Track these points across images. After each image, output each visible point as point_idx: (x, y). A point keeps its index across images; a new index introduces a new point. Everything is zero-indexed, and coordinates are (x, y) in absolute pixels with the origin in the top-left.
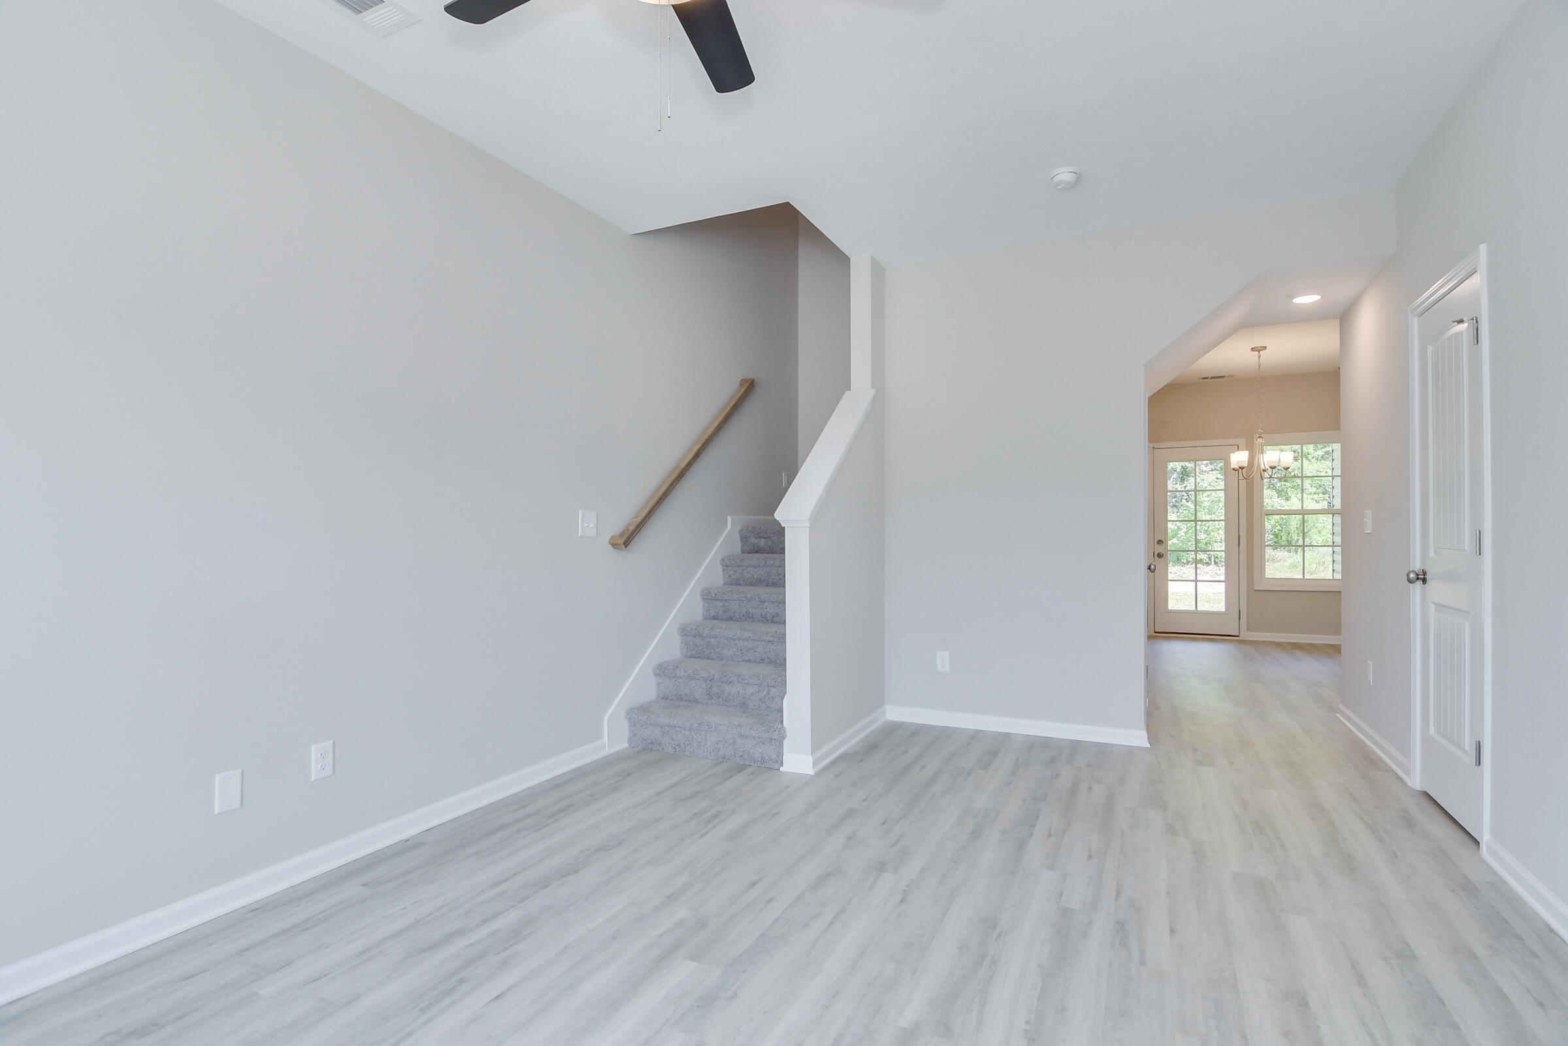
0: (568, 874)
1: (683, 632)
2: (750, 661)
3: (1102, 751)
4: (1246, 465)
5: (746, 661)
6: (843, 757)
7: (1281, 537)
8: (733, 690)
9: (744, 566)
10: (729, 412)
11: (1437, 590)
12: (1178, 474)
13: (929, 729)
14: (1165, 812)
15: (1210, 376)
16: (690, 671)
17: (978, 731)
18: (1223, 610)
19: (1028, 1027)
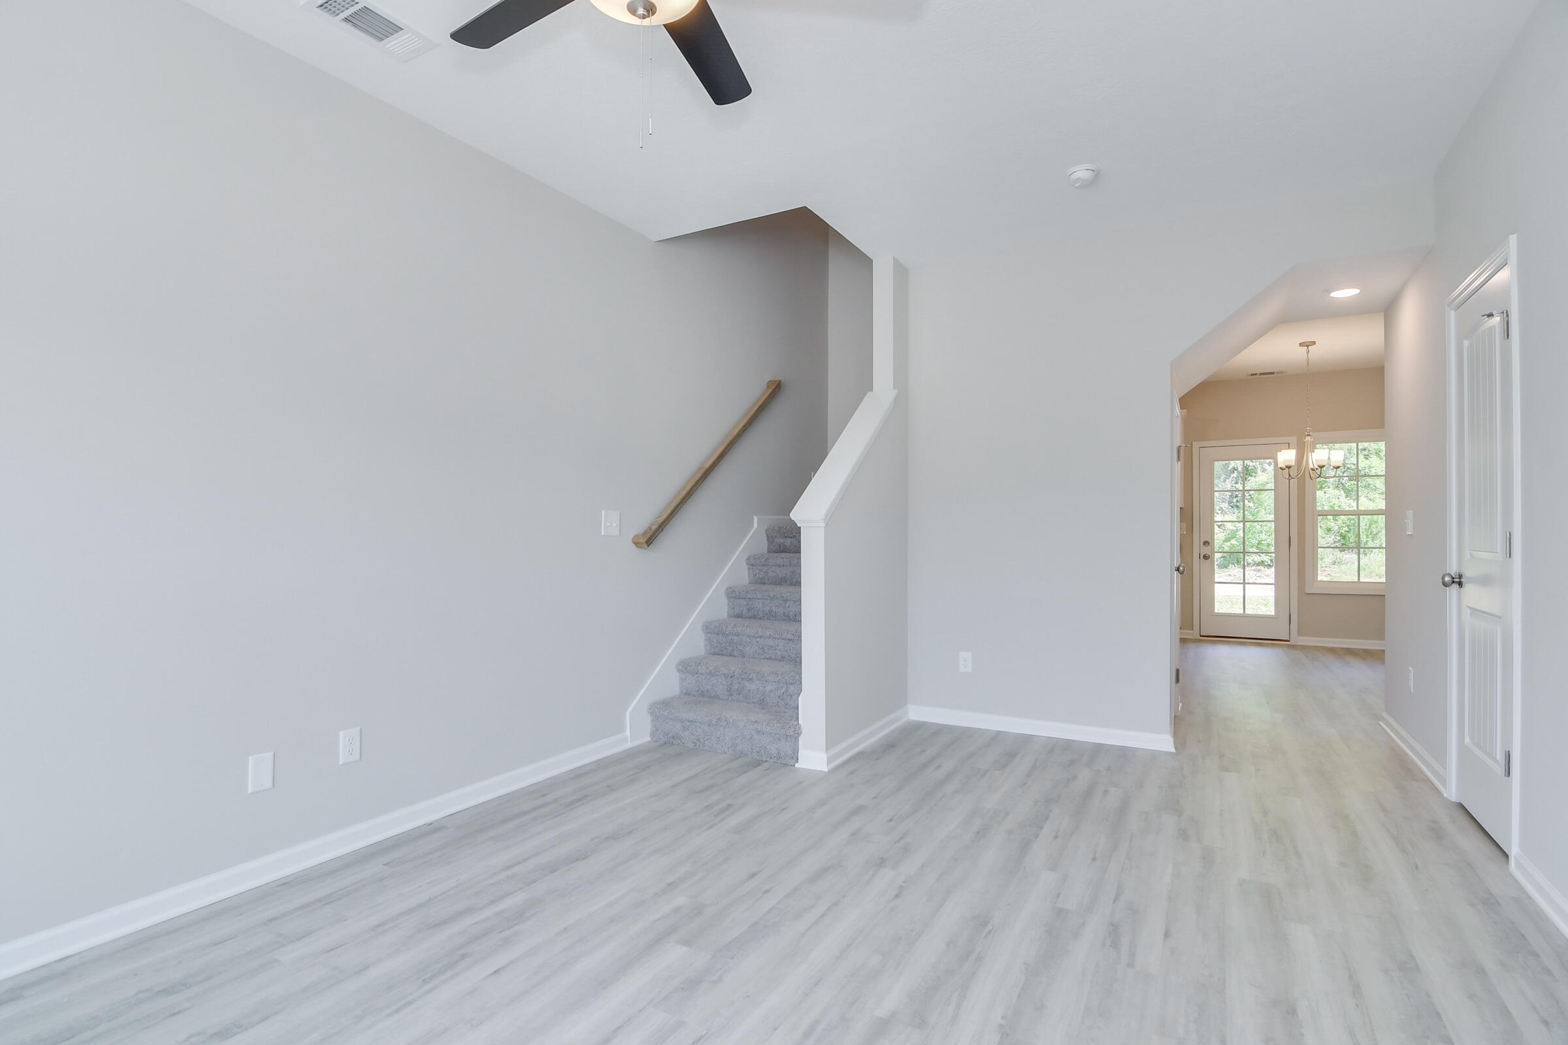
0: (577, 860)
1: (707, 630)
2: (770, 659)
3: (1125, 754)
4: (1293, 464)
5: (767, 659)
6: (860, 755)
8: (753, 687)
9: (768, 565)
10: (755, 412)
11: (1472, 594)
12: (1239, 472)
13: (951, 728)
14: (1179, 817)
15: (1259, 373)
16: (711, 668)
17: (999, 733)
18: (1273, 613)
19: (1003, 1022)
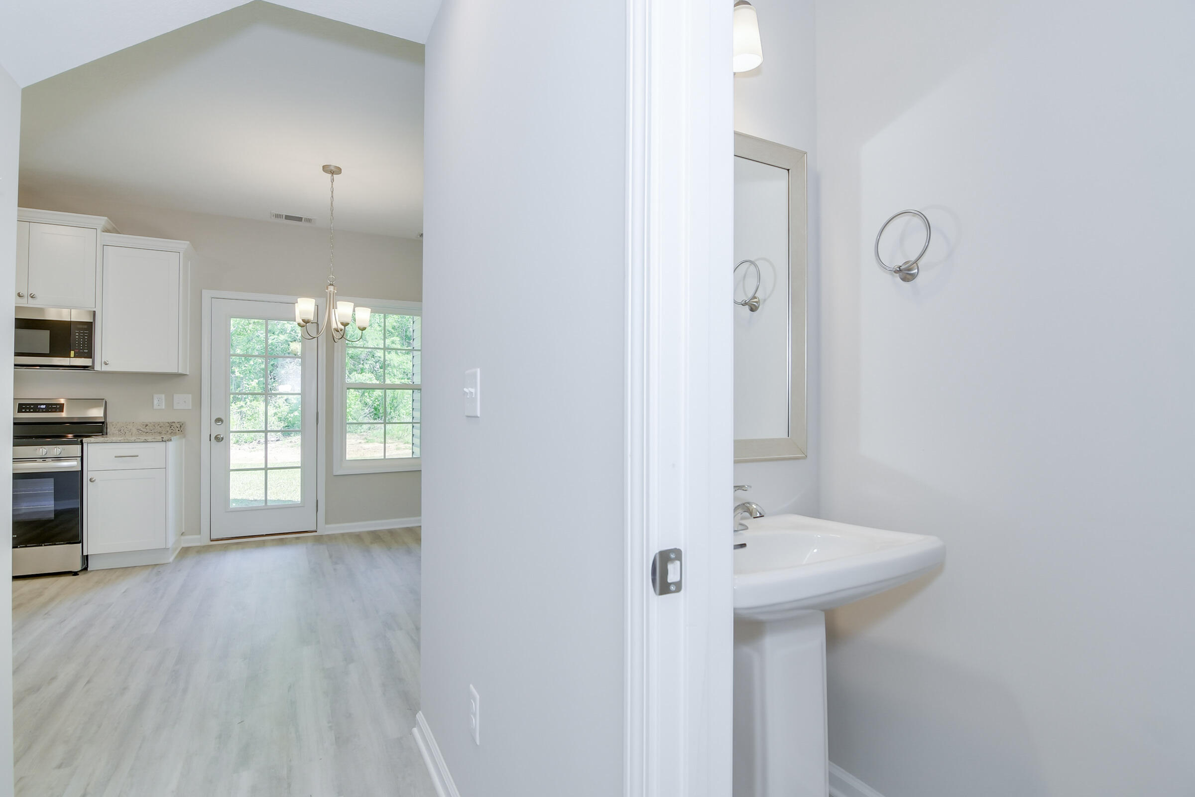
7: (379, 410)
15: (285, 213)
18: (299, 499)
